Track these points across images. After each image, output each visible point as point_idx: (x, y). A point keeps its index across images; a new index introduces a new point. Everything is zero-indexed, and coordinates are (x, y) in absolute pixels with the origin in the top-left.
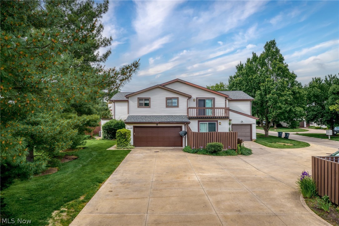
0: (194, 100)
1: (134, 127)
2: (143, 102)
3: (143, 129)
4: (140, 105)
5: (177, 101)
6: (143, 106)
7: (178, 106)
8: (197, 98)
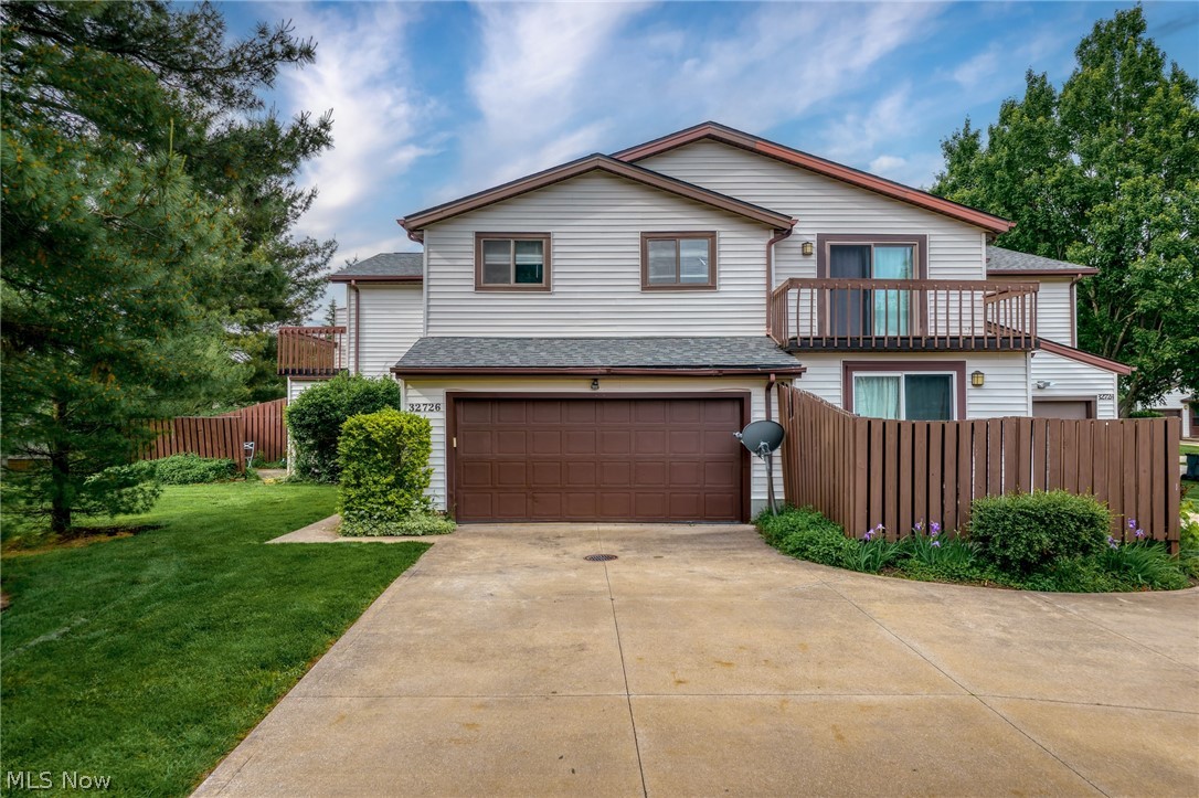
0: (809, 250)
1: (455, 400)
2: (508, 259)
3: (508, 414)
4: (489, 278)
5: (705, 254)
6: (508, 281)
7: (711, 285)
8: (822, 238)
